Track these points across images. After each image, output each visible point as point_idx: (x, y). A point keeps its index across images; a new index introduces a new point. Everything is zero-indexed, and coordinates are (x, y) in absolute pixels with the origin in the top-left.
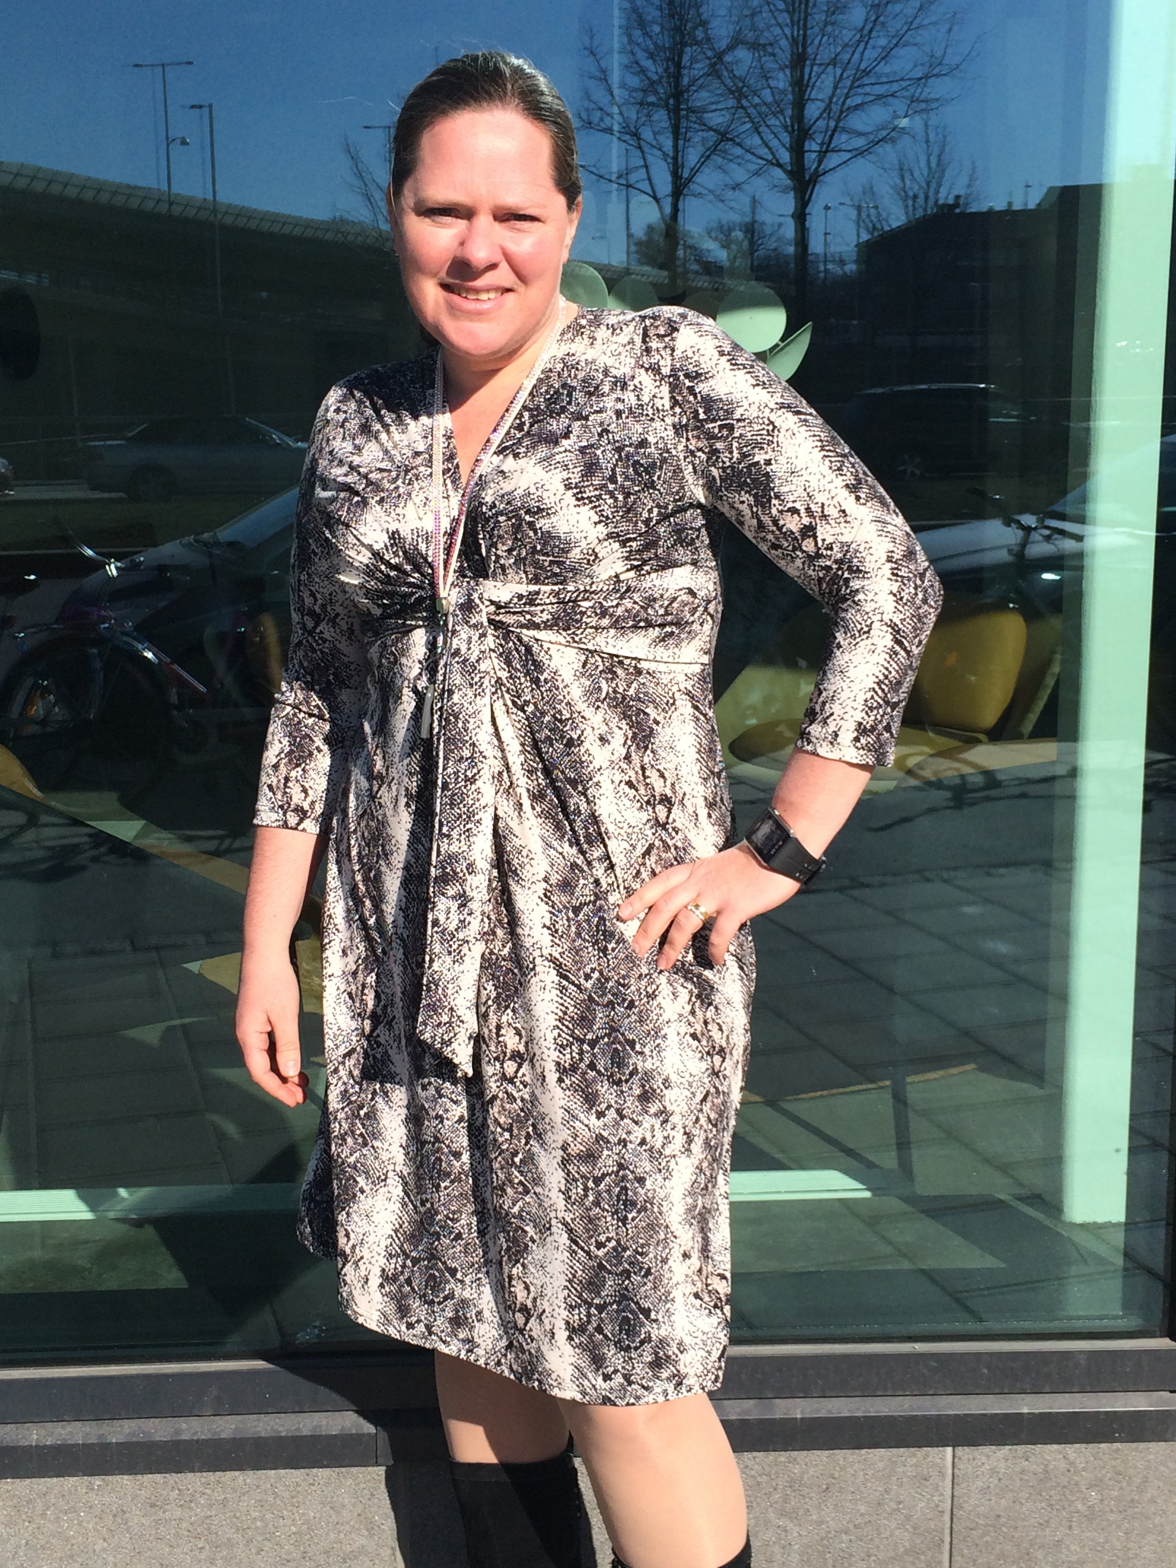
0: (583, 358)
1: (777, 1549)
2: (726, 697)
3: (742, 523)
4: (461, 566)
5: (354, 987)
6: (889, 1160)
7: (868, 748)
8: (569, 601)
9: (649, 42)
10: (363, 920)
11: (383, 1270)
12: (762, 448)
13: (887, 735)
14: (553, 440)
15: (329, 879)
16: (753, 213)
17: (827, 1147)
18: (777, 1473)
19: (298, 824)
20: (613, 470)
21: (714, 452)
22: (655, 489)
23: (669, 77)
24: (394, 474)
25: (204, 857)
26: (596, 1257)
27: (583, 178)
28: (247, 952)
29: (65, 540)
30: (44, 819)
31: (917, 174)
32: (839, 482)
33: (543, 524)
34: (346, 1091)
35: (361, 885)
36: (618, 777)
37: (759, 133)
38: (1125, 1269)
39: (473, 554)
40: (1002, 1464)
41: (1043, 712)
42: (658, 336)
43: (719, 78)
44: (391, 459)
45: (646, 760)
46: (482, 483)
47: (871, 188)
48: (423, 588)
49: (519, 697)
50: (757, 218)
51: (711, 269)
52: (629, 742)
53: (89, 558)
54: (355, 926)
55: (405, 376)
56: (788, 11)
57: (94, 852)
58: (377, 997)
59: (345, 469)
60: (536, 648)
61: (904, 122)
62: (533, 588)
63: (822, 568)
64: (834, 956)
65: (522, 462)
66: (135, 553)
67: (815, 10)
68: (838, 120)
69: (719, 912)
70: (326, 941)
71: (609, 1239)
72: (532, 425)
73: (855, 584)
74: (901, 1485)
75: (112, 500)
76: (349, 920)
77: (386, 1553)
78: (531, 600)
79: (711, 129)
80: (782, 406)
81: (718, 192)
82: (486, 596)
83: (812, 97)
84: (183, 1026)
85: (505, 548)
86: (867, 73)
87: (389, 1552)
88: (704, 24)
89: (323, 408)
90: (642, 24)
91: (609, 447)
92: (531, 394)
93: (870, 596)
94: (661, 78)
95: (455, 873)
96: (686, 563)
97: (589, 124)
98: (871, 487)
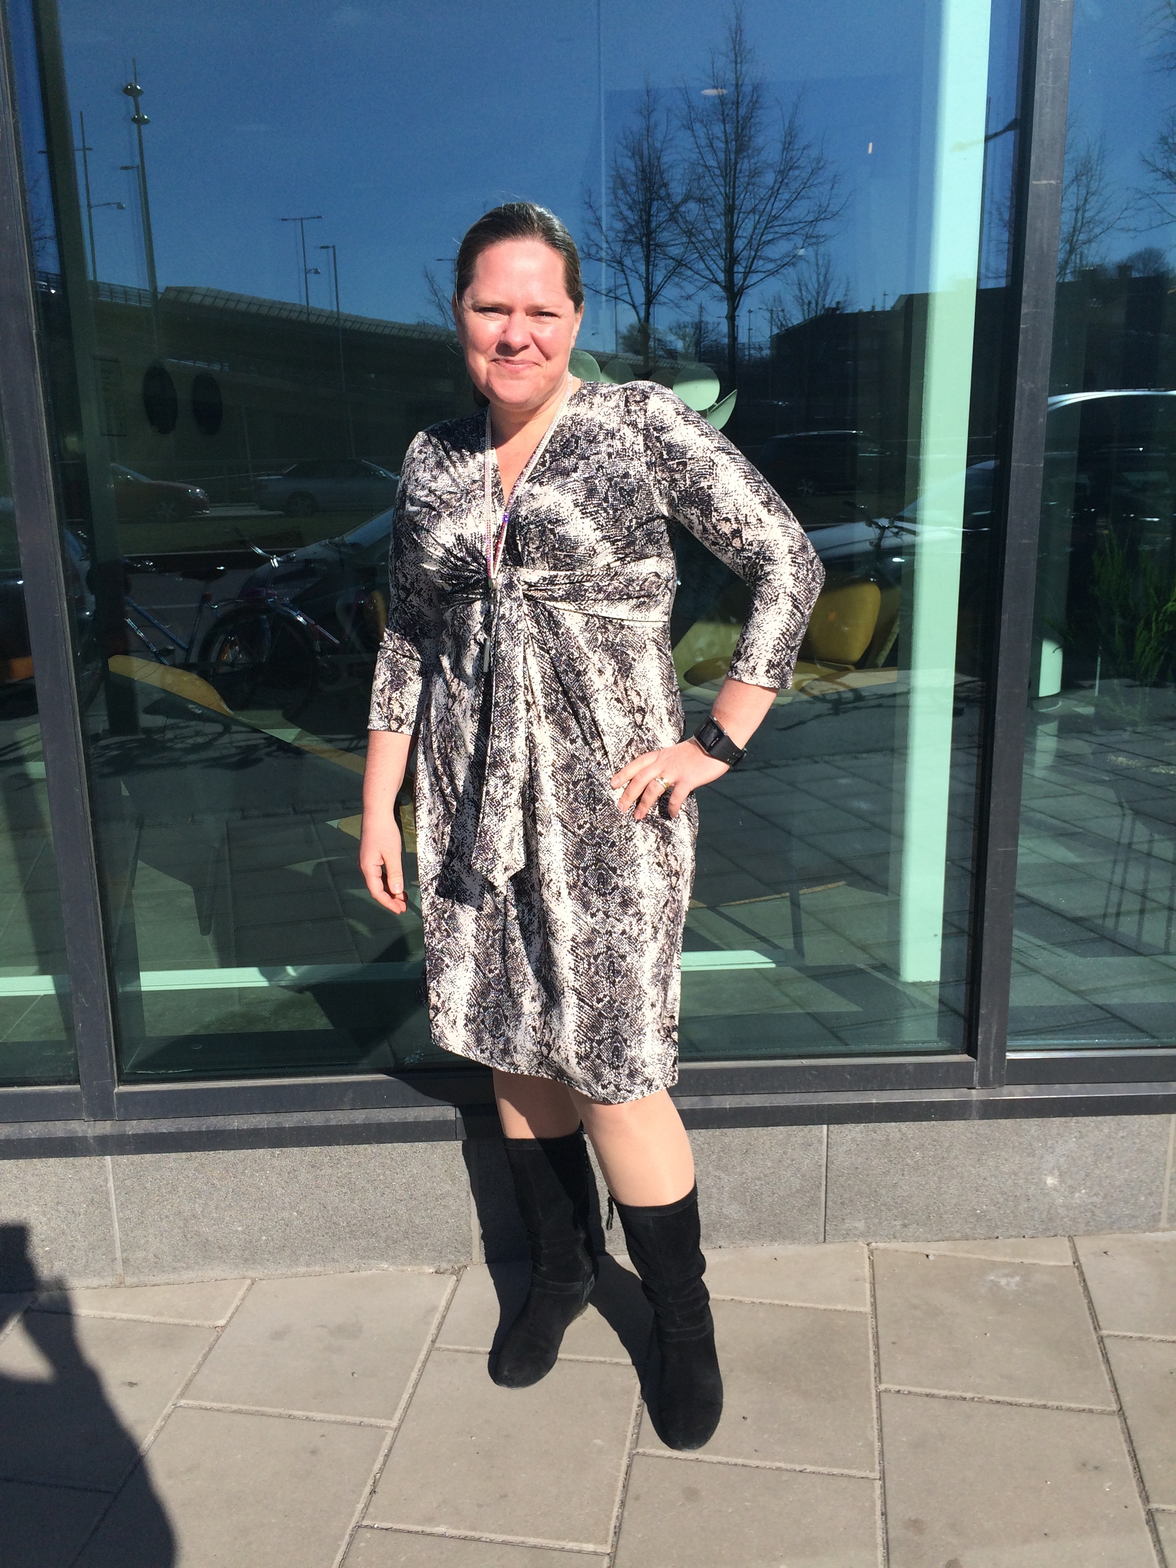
0: (585, 418)
1: (714, 1190)
2: (682, 644)
3: (692, 528)
4: (505, 558)
5: (436, 835)
6: (788, 943)
7: (775, 677)
8: (577, 582)
9: (629, 198)
10: (441, 790)
11: (467, 1015)
12: (706, 478)
13: (787, 668)
14: (566, 473)
15: (419, 764)
16: (700, 315)
17: (747, 936)
18: (714, 1142)
19: (398, 728)
20: (606, 493)
21: (674, 481)
22: (634, 506)
23: (642, 223)
24: (459, 495)
25: (340, 752)
26: (597, 1008)
27: (585, 291)
28: (366, 813)
29: (244, 543)
30: (234, 728)
31: (810, 287)
32: (757, 500)
33: (559, 530)
34: (434, 902)
35: (440, 767)
36: (609, 696)
37: (703, 261)
38: (940, 1012)
39: (512, 549)
40: (859, 1135)
41: (891, 650)
42: (636, 402)
43: (676, 222)
44: (457, 485)
45: (628, 684)
46: (518, 502)
47: (780, 297)
48: (479, 573)
49: (546, 645)
50: (703, 319)
51: (672, 354)
52: (616, 673)
53: (259, 555)
54: (436, 795)
55: (465, 428)
56: (722, 176)
57: (267, 750)
58: (452, 840)
59: (426, 492)
60: (555, 613)
61: (801, 252)
62: (553, 573)
63: (746, 558)
64: (754, 813)
65: (545, 488)
66: (291, 551)
67: (741, 175)
68: (757, 251)
69: (676, 783)
70: (418, 804)
71: (605, 996)
72: (551, 463)
73: (768, 568)
74: (794, 1149)
75: (275, 517)
76: (432, 791)
77: (464, 1195)
78: (552, 581)
79: (671, 258)
80: (719, 449)
81: (676, 302)
82: (522, 578)
83: (740, 234)
84: (328, 862)
85: (534, 546)
86: (776, 218)
87: (466, 1194)
88: (665, 185)
89: (410, 450)
90: (624, 186)
91: (604, 478)
92: (550, 441)
93: (778, 576)
94: (637, 223)
95: (502, 762)
96: (654, 555)
97: (589, 256)
98: (778, 503)
